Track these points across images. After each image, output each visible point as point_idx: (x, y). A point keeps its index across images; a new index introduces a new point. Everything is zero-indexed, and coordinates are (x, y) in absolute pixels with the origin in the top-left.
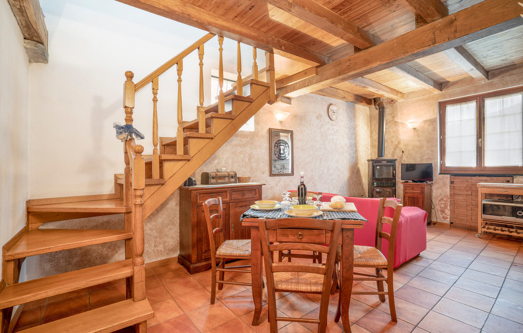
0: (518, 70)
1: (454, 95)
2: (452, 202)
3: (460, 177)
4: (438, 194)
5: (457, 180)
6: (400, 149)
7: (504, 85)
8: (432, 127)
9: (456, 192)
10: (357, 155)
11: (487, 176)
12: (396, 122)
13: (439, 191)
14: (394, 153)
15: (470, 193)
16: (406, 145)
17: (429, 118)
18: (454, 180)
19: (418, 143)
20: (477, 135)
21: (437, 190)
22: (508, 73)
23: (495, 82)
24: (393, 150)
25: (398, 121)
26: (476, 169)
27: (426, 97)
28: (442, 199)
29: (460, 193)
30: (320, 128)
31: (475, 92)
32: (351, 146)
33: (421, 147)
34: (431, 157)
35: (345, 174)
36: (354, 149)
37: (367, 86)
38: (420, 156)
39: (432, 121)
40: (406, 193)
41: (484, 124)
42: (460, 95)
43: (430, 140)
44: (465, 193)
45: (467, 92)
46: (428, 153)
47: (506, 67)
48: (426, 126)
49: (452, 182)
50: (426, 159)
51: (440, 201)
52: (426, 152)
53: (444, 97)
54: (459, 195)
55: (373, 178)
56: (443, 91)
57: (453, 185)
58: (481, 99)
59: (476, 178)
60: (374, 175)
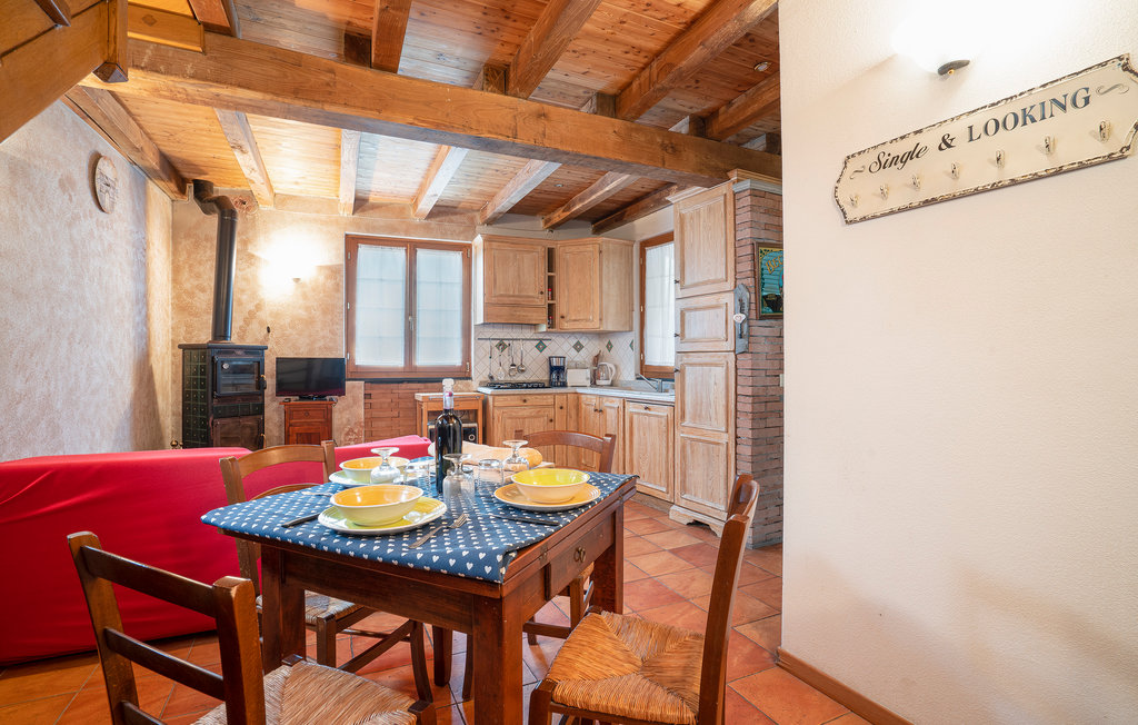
0: (458, 216)
1: (374, 229)
2: (368, 433)
3: (381, 385)
4: (345, 421)
5: (377, 391)
6: (261, 323)
7: (444, 235)
8: (333, 282)
9: (375, 414)
10: (148, 329)
11: (419, 382)
12: (252, 256)
13: (346, 415)
14: (244, 331)
15: (396, 414)
16: (277, 315)
17: (330, 264)
18: (369, 392)
19: (302, 313)
20: (406, 309)
21: (341, 412)
22: (447, 218)
23: (432, 226)
24: (242, 323)
25: (256, 254)
26: (404, 371)
27: (323, 216)
28: (351, 430)
29: (381, 414)
30: (70, 225)
31: (406, 235)
32: (137, 302)
33: (310, 322)
34: (331, 344)
35: (126, 388)
36: (143, 313)
37: (247, 147)
38: (308, 341)
39: (333, 271)
40: (291, 425)
41: (415, 292)
42: (383, 232)
43: (327, 310)
44: (388, 414)
45: (394, 230)
46: (323, 337)
47: (447, 207)
48: (322, 279)
49: (367, 396)
50: (320, 348)
51: (347, 434)
52: (321, 334)
53: (358, 226)
54: (380, 419)
55: (213, 394)
56: (356, 216)
57: (367, 401)
58: (412, 247)
59: (404, 385)
60: (215, 387)
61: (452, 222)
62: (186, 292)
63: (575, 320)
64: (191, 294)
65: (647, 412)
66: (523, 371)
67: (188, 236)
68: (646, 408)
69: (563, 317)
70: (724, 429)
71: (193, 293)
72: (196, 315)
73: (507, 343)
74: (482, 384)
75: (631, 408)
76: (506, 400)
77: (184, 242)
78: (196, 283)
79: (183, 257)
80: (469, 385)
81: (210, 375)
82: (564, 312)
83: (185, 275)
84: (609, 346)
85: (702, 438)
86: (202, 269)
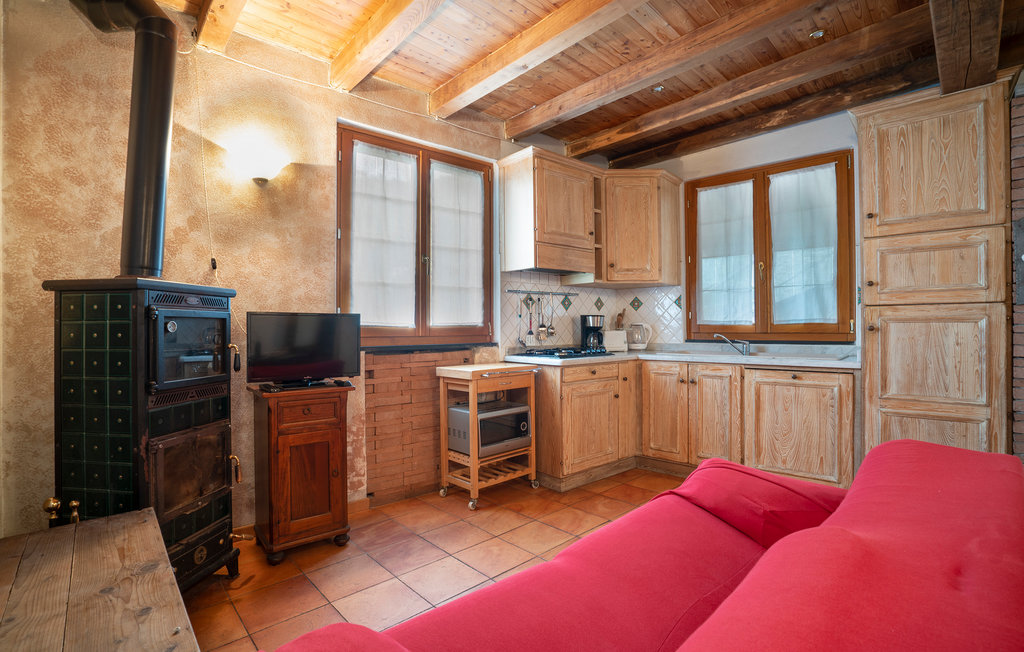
1: (379, 120)
2: (371, 432)
3: (386, 357)
5: (381, 365)
7: (466, 145)
8: (321, 193)
15: (407, 398)
20: (417, 244)
22: (470, 123)
23: (452, 130)
26: (414, 334)
27: (305, 86)
29: (389, 401)
31: (420, 136)
34: (317, 294)
39: (321, 176)
42: (391, 128)
44: (398, 399)
45: (404, 125)
49: (369, 374)
53: (356, 112)
54: (386, 407)
55: (148, 387)
56: (354, 95)
57: (371, 381)
58: (426, 158)
59: (417, 356)
60: (151, 371)
61: (475, 129)
62: (40, 179)
63: (628, 270)
64: (53, 186)
65: (796, 381)
66: (552, 334)
67: (43, 67)
68: (795, 377)
69: (612, 266)
70: (983, 400)
71: (57, 184)
72: (64, 227)
73: (535, 297)
74: (512, 352)
75: (753, 377)
76: (575, 372)
77: (34, 80)
78: (63, 164)
79: (31, 109)
80: (494, 354)
81: (142, 346)
82: (611, 260)
83: (37, 145)
84: (636, 304)
85: (931, 413)
86: (76, 139)
